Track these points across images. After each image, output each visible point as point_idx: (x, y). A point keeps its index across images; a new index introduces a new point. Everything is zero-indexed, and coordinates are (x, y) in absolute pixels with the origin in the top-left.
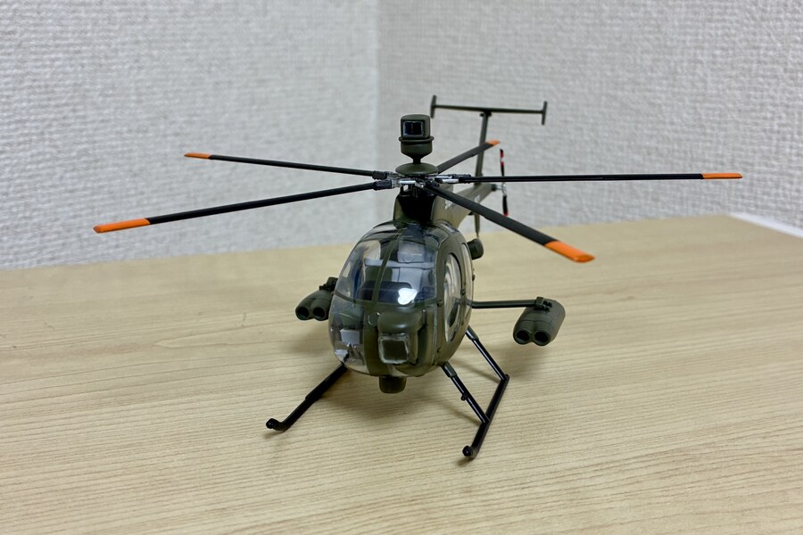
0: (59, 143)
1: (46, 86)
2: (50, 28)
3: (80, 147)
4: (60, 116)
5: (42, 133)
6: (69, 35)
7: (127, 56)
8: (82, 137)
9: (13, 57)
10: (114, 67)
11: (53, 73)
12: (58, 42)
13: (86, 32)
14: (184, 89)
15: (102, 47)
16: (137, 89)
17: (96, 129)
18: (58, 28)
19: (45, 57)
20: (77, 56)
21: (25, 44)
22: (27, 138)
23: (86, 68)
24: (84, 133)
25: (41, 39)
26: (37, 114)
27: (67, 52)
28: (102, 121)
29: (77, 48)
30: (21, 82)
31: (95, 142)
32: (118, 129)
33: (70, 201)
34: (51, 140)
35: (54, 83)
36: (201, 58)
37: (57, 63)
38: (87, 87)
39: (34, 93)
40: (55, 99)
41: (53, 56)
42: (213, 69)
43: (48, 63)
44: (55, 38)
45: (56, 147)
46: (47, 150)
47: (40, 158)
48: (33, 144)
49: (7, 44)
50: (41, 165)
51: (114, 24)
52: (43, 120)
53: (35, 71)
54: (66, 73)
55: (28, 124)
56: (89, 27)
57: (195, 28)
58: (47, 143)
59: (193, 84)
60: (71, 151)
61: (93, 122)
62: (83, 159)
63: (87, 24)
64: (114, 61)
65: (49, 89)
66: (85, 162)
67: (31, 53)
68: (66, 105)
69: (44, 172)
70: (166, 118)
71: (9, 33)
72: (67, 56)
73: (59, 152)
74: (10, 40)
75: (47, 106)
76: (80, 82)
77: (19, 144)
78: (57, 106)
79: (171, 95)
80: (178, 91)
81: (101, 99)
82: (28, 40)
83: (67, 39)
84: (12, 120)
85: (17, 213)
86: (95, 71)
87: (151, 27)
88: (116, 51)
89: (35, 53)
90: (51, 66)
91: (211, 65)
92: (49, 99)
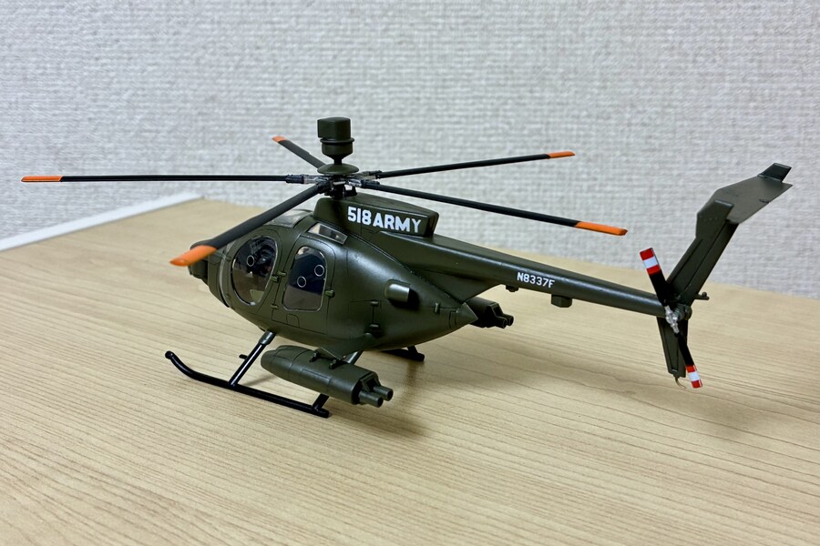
0: (512, 120)
1: (506, 67)
2: (516, 13)
3: (533, 126)
4: (515, 95)
5: (497, 110)
6: (534, 20)
7: (596, 41)
8: (535, 117)
9: (477, 39)
10: (579, 52)
11: (514, 55)
12: (523, 26)
13: (553, 16)
14: (660, 78)
15: (569, 32)
16: (602, 74)
17: (553, 111)
18: (524, 13)
19: (509, 40)
20: (541, 40)
21: (490, 28)
22: (482, 113)
23: (549, 52)
24: (539, 113)
25: (506, 23)
26: (494, 92)
27: (531, 36)
28: (559, 104)
29: (541, 32)
30: (483, 62)
31: (548, 123)
32: (576, 112)
33: (517, 175)
34: (505, 116)
35: (514, 64)
36: (684, 46)
37: (520, 46)
38: (547, 69)
39: (493, 73)
40: (513, 79)
41: (515, 39)
42: (700, 59)
43: (510, 45)
44: (519, 23)
45: (509, 123)
46: (501, 125)
47: (493, 132)
48: (488, 118)
49: (474, 27)
50: (493, 139)
51: (584, 10)
52: (499, 98)
53: (497, 52)
54: (526, 55)
55: (484, 101)
56: (556, 13)
57: (683, 14)
58: (500, 119)
59: (671, 74)
60: (523, 129)
61: (549, 104)
62: (534, 138)
63: (554, 9)
64: (581, 45)
65: (508, 69)
66: (536, 141)
67: (496, 36)
68: (525, 85)
69: (494, 145)
70: (633, 106)
71: (477, 17)
72: (530, 39)
73: (511, 129)
74: (476, 24)
75: (504, 85)
76: (539, 64)
77: (474, 117)
78: (513, 86)
79: (642, 84)
80: (651, 80)
81: (560, 82)
82: (494, 23)
83: (532, 23)
84: (470, 95)
85: (466, 178)
86: (558, 54)
87: (626, 13)
88: (583, 35)
89: (499, 36)
90: (512, 49)
91: (696, 55)
92: (507, 79)
